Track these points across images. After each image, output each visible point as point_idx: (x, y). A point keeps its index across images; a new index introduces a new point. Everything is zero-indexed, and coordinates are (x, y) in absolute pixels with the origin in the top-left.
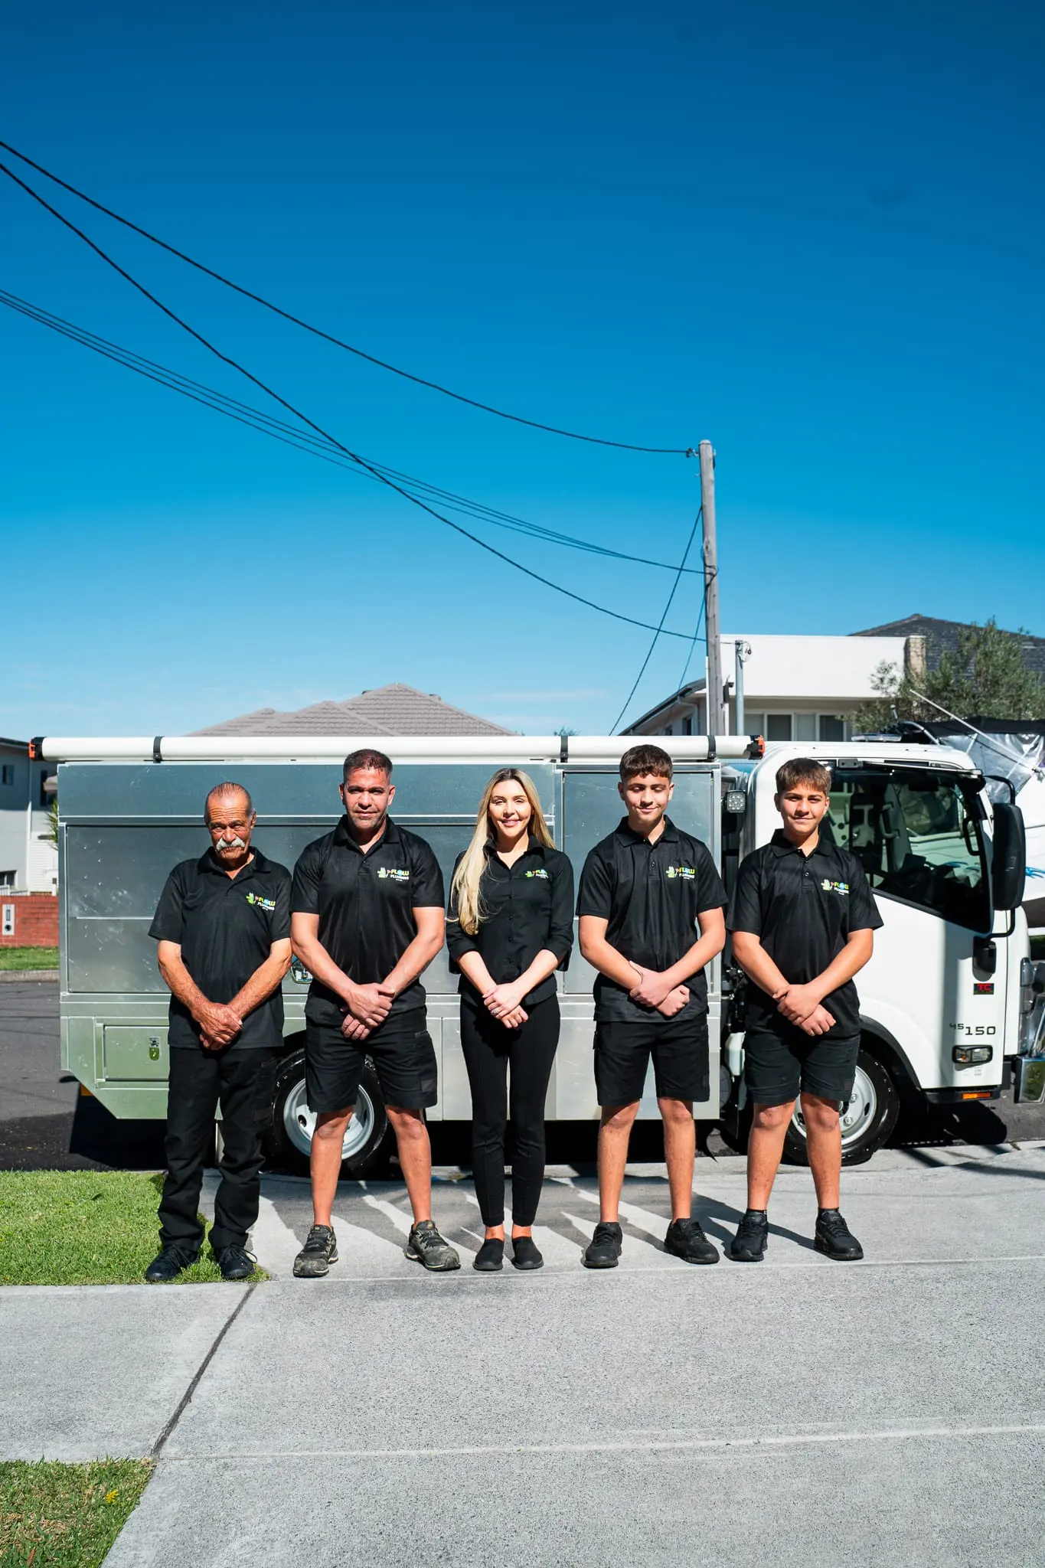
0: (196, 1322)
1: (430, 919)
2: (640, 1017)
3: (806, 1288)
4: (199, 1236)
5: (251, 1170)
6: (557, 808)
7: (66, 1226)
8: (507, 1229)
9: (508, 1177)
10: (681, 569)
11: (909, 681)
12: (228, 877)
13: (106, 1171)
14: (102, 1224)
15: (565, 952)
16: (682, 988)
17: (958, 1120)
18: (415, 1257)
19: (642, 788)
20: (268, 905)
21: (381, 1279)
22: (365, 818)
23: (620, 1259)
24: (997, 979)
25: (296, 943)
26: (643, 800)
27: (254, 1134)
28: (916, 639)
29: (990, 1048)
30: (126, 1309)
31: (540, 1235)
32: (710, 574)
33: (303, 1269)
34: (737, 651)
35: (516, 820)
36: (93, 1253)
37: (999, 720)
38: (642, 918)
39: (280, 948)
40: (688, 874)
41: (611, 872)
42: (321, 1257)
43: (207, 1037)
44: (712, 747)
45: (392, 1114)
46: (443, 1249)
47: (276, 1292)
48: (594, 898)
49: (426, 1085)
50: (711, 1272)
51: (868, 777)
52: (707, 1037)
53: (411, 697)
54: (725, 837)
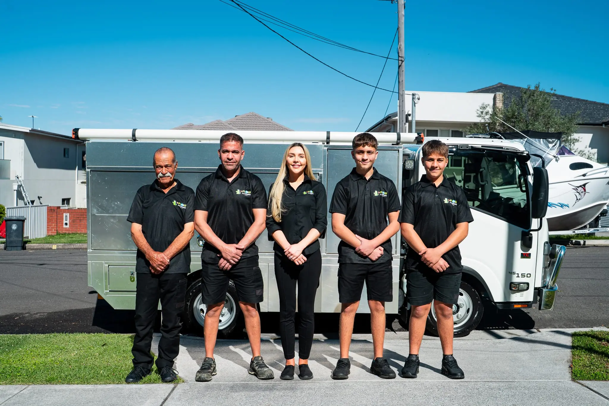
0: (148, 401)
1: (260, 214)
2: (360, 261)
3: (436, 391)
4: (151, 362)
5: (176, 332)
6: (324, 166)
7: (89, 358)
8: (296, 361)
9: (296, 338)
10: (387, 58)
11: (495, 113)
12: (164, 193)
13: (109, 333)
14: (106, 357)
15: (323, 230)
16: (380, 247)
17: (511, 318)
18: (253, 373)
19: (362, 152)
20: (183, 206)
21: (237, 383)
22: (230, 165)
23: (349, 375)
24: (533, 251)
25: (197, 224)
26: (363, 158)
27: (176, 314)
28: (499, 95)
29: (528, 284)
30: (116, 395)
31: (312, 364)
32: (401, 60)
33: (200, 378)
34: (413, 98)
35: (299, 166)
36: (101, 370)
37: (538, 132)
38: (361, 214)
39: (189, 226)
40: (384, 194)
41: (347, 192)
42: (209, 372)
43: (153, 268)
44: (399, 138)
45: (242, 306)
46: (266, 369)
47: (186, 388)
48: (338, 204)
49: (258, 292)
50: (392, 382)
51: (473, 154)
52: (392, 271)
53: (258, 119)
54: (404, 181)
